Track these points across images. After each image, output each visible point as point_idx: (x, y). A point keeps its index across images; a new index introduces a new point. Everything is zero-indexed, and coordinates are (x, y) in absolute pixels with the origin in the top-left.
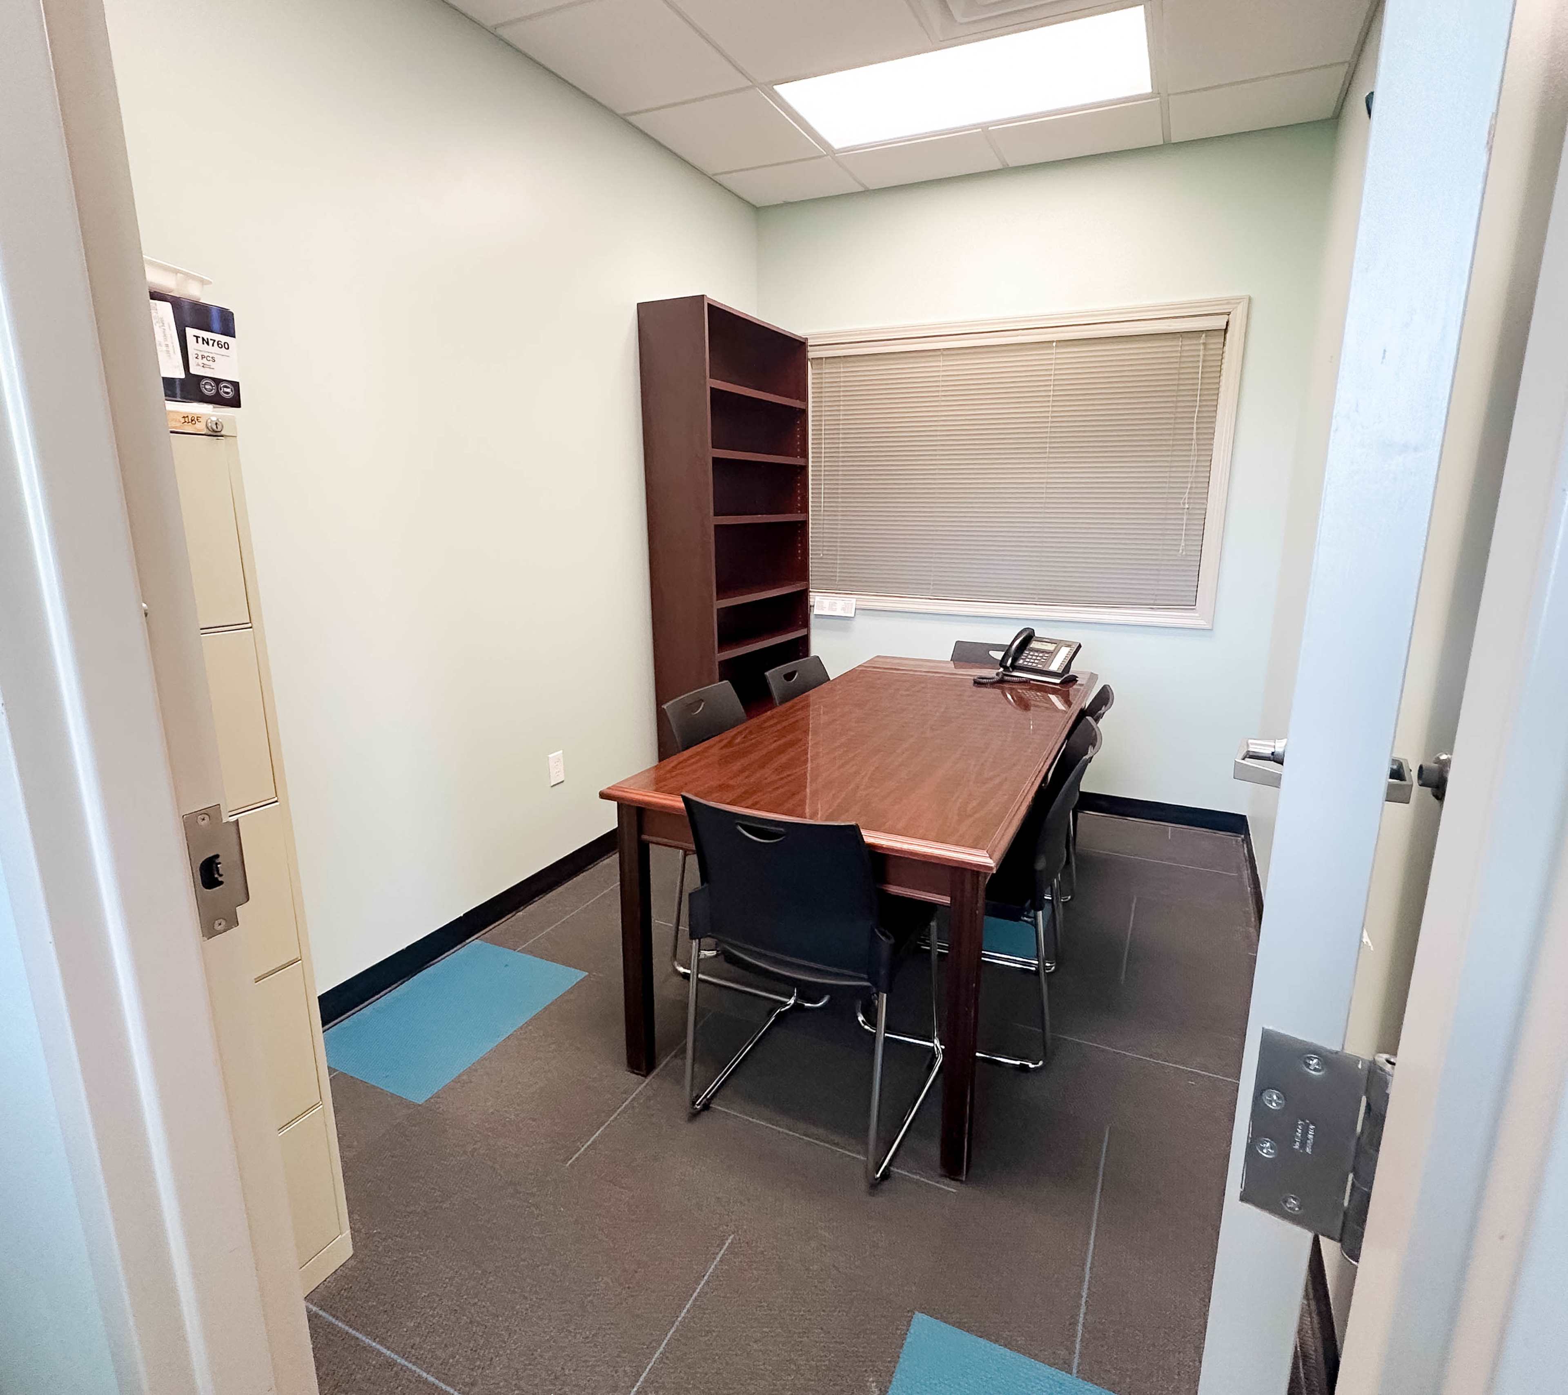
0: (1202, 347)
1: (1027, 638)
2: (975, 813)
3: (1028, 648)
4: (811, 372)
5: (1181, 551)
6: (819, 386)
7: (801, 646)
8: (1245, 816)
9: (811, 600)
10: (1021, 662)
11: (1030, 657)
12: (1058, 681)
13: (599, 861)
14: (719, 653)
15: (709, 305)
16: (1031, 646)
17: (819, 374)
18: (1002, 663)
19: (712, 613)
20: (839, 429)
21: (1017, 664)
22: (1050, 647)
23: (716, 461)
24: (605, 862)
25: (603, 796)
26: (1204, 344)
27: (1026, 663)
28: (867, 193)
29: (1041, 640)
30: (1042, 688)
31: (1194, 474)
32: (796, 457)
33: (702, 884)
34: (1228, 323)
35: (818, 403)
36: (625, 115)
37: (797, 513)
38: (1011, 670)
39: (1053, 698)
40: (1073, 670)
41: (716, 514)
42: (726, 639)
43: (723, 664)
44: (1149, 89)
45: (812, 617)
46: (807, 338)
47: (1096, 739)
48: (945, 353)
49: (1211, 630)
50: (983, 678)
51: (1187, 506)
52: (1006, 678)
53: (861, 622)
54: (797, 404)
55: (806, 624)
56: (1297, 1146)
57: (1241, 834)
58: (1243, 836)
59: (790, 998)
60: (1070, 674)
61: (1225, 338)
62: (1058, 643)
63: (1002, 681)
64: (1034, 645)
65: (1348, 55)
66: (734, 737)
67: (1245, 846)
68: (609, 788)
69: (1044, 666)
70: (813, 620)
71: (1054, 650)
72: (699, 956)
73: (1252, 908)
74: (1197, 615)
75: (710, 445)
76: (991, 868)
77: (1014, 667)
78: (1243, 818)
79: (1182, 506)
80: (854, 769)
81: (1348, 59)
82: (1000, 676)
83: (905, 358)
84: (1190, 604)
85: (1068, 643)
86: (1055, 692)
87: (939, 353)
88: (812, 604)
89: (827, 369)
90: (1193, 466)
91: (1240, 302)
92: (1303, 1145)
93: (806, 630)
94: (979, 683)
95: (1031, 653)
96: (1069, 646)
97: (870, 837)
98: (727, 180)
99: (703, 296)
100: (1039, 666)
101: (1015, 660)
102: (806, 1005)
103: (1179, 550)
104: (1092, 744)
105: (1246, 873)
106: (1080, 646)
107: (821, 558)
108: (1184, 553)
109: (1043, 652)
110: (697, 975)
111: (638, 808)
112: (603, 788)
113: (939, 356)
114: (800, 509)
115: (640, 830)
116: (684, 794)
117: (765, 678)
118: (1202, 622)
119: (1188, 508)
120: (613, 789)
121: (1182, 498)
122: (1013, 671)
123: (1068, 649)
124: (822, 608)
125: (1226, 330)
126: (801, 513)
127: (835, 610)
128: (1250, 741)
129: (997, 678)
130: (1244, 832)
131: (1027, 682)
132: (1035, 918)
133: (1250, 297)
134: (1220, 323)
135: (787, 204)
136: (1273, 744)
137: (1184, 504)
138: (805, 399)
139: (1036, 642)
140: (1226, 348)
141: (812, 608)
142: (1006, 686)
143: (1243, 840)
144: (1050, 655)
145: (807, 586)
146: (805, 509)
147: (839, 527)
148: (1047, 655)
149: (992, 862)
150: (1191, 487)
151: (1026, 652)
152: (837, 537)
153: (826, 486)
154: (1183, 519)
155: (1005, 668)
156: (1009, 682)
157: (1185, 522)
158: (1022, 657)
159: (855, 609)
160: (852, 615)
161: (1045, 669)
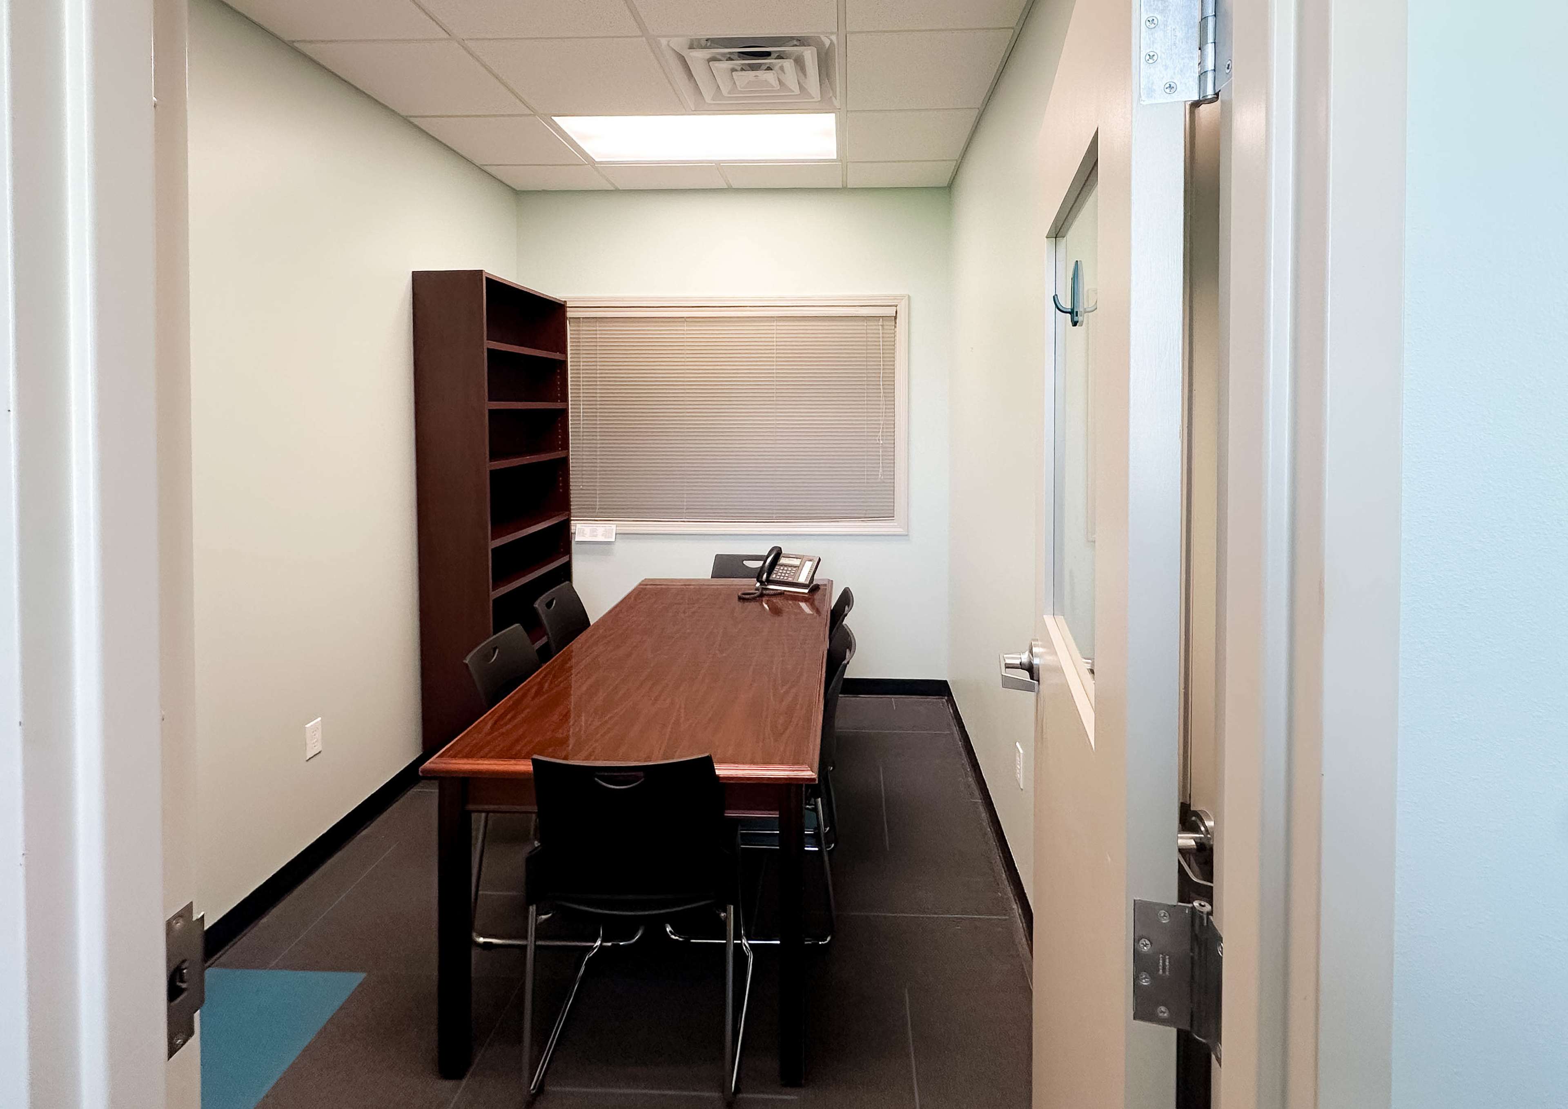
0: (880, 328)
1: (778, 553)
2: (786, 729)
3: (778, 563)
4: (570, 329)
5: (880, 477)
6: (577, 341)
7: (566, 572)
8: (946, 682)
9: (573, 528)
10: (774, 576)
11: (781, 571)
12: (806, 591)
14: (493, 591)
15: (486, 278)
16: (781, 562)
17: (577, 330)
18: (759, 576)
19: (487, 552)
20: (596, 378)
21: (771, 578)
22: (796, 562)
23: (491, 412)
24: (364, 833)
26: (882, 326)
27: (778, 577)
28: (616, 191)
29: (788, 556)
30: (795, 597)
31: (883, 418)
32: (558, 402)
34: (896, 312)
35: (577, 354)
36: (407, 116)
37: (559, 451)
38: (766, 583)
39: (803, 605)
40: (817, 580)
41: (492, 459)
42: (501, 577)
44: (835, 157)
45: (573, 543)
46: (565, 302)
47: (851, 642)
48: (688, 320)
49: (905, 535)
50: (745, 592)
51: (881, 442)
52: (764, 591)
53: (621, 547)
54: (557, 356)
55: (568, 551)
56: (1161, 972)
57: (945, 696)
58: (946, 698)
59: (595, 942)
60: (815, 583)
61: (896, 323)
62: (802, 558)
63: (762, 595)
64: (783, 561)
65: (957, 156)
66: (541, 685)
67: (950, 706)
69: (793, 580)
70: (575, 547)
71: (800, 564)
72: (536, 920)
73: (966, 760)
74: (896, 524)
75: (487, 399)
76: (814, 780)
77: (769, 581)
78: (945, 683)
79: (878, 442)
80: (668, 701)
81: (957, 158)
82: (760, 589)
83: (653, 322)
84: (889, 515)
85: (810, 558)
86: (805, 600)
87: (683, 320)
88: (573, 531)
89: (584, 327)
90: (882, 413)
91: (902, 299)
92: (1164, 971)
93: (568, 556)
94: (743, 599)
95: (782, 568)
96: (810, 561)
97: (722, 771)
98: (492, 170)
99: (482, 270)
100: (790, 579)
101: (769, 573)
102: (621, 944)
104: (848, 648)
105: (955, 730)
106: (820, 559)
107: (582, 490)
108: (883, 478)
109: (791, 566)
110: (535, 942)
113: (684, 322)
114: (561, 446)
116: (535, 757)
117: (535, 609)
118: (901, 530)
121: (877, 436)
122: (768, 585)
123: (811, 563)
124: (584, 535)
125: (896, 318)
126: (562, 450)
127: (596, 536)
128: (1005, 656)
129: (757, 591)
130: (947, 694)
131: (782, 593)
132: (816, 804)
133: (909, 296)
134: (891, 312)
135: (545, 192)
136: (1019, 656)
137: (879, 440)
138: (564, 352)
139: (785, 558)
140: (897, 329)
141: (574, 535)
142: (765, 597)
143: (947, 701)
144: (797, 568)
145: (569, 515)
146: (565, 446)
147: (598, 461)
148: (794, 569)
149: (814, 774)
150: (883, 428)
151: (777, 567)
152: (596, 471)
153: (585, 426)
154: (879, 452)
155: (762, 583)
156: (768, 595)
157: (881, 453)
158: (775, 572)
159: (616, 534)
160: (613, 540)
161: (795, 581)
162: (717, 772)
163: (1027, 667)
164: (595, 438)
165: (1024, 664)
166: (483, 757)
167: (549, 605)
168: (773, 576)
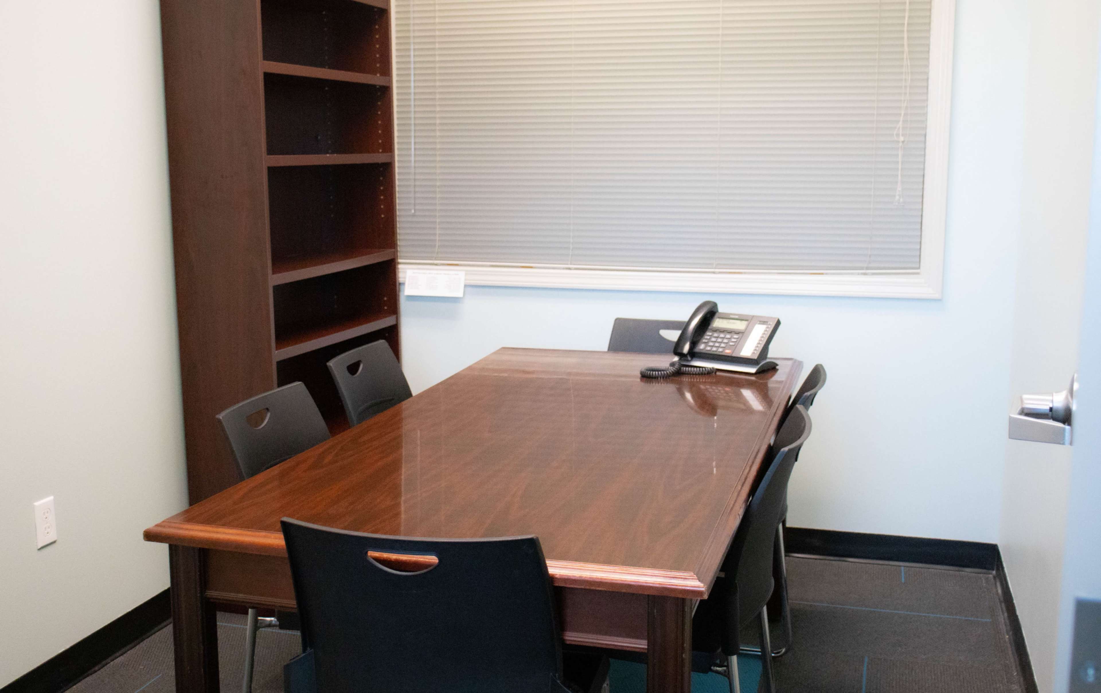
1: (710, 313)
2: (672, 530)
3: (710, 327)
5: (897, 197)
8: (995, 544)
9: (400, 275)
10: (703, 347)
11: (713, 339)
12: (753, 370)
13: (108, 660)
14: (277, 349)
16: (714, 325)
18: (677, 349)
20: (434, 36)
21: (697, 350)
22: (740, 325)
23: (268, 76)
25: (150, 536)
27: (709, 348)
29: (726, 317)
31: (907, 97)
32: (376, 75)
33: (304, 650)
37: (379, 152)
38: (689, 358)
39: (748, 394)
40: (773, 353)
41: (271, 151)
42: (287, 330)
43: (283, 365)
45: (402, 299)
47: (805, 428)
49: (939, 300)
50: (653, 370)
51: (902, 139)
52: (684, 369)
53: (472, 306)
55: (394, 309)
57: (993, 570)
60: (768, 360)
62: (749, 320)
63: (679, 373)
64: (717, 323)
67: (998, 584)
68: (157, 525)
69: (733, 353)
70: (404, 305)
71: (746, 329)
73: (1012, 660)
74: (922, 280)
75: (261, 55)
77: (693, 354)
79: (896, 138)
82: (677, 366)
84: (912, 266)
85: (762, 320)
86: (749, 385)
88: (401, 280)
90: (906, 87)
93: (395, 316)
94: (648, 376)
95: (716, 335)
96: (764, 323)
97: (560, 568)
101: (694, 344)
103: (895, 196)
105: (1002, 617)
106: (778, 323)
107: (414, 216)
108: (901, 200)
109: (730, 332)
111: (200, 549)
112: (150, 524)
114: (382, 144)
115: (204, 583)
117: (327, 368)
118: (930, 290)
119: (903, 142)
120: (164, 527)
121: (895, 128)
122: (692, 359)
123: (764, 327)
124: (417, 287)
126: (382, 152)
127: (437, 288)
129: (672, 369)
130: (995, 568)
131: (710, 373)
136: (1050, 398)
137: (898, 135)
139: (721, 320)
141: (402, 287)
142: (685, 379)
143: (994, 577)
144: (740, 335)
145: (395, 253)
146: (388, 147)
147: (438, 171)
148: (736, 336)
149: (702, 585)
150: (905, 114)
151: (709, 333)
152: (435, 186)
153: (418, 115)
154: (897, 155)
155: (681, 355)
156: (689, 374)
157: (900, 159)
158: (704, 341)
159: (465, 286)
160: (460, 294)
161: (734, 355)
162: (551, 571)
163: (1062, 414)
164: (432, 134)
165: (1057, 410)
166: (224, 525)
167: (353, 369)
168: (701, 347)
